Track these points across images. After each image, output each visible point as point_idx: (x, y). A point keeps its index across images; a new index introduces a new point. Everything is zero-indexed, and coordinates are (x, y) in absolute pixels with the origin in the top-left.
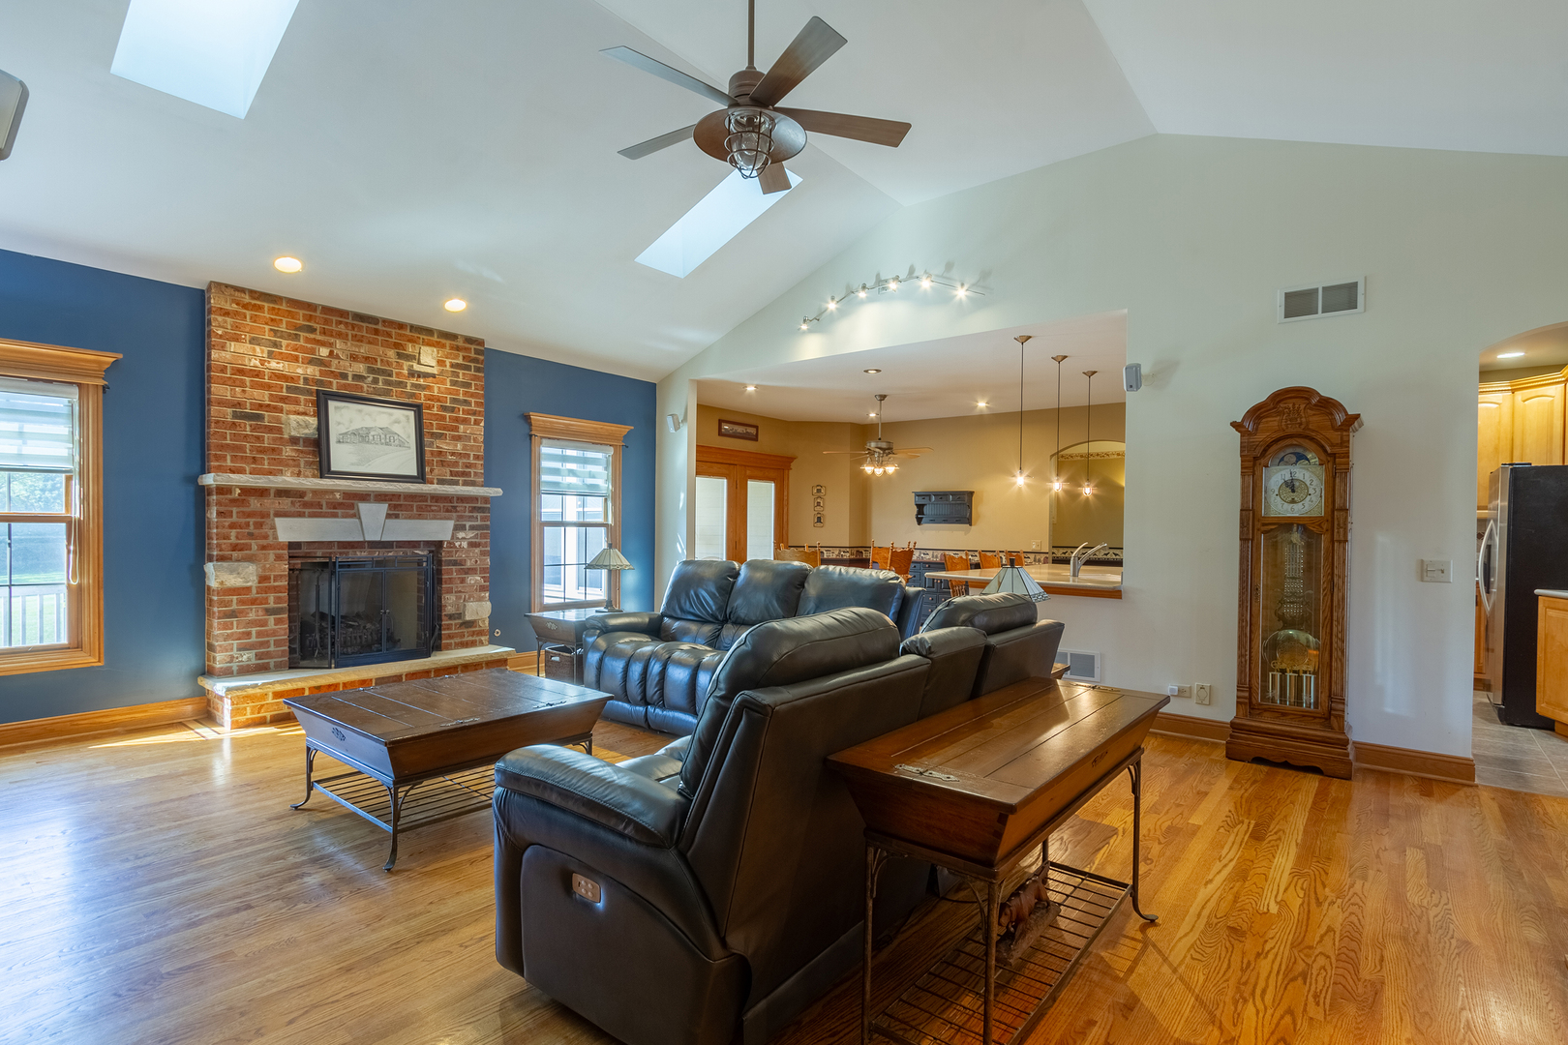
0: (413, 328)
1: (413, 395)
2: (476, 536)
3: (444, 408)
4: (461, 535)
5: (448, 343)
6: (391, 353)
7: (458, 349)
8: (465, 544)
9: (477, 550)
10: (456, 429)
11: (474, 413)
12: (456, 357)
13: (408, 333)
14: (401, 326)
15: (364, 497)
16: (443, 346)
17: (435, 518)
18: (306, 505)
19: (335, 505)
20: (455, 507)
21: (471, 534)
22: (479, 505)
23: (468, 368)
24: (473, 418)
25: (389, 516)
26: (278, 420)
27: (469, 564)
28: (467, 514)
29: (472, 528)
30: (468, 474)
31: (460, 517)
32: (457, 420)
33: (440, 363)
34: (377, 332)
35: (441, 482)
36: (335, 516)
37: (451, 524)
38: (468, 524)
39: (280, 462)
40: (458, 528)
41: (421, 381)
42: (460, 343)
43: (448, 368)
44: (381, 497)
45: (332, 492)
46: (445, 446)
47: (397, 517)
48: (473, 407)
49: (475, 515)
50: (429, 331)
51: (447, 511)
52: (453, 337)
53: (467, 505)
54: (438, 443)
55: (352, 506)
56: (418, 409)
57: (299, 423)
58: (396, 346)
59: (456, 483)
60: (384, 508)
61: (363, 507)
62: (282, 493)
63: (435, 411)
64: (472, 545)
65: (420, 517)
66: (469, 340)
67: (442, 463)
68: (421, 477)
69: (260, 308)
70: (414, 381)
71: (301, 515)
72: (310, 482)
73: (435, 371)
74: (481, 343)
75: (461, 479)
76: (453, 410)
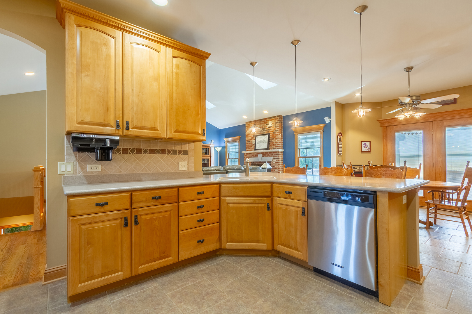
0: (269, 118)
1: (268, 132)
2: (277, 161)
3: (274, 133)
4: (274, 160)
5: (274, 118)
6: (265, 125)
7: (276, 119)
8: (275, 162)
9: (277, 164)
10: (276, 137)
11: (279, 132)
12: (276, 121)
13: (268, 119)
14: (266, 119)
15: (259, 153)
16: (273, 120)
17: (269, 157)
18: (253, 155)
19: (256, 155)
20: (273, 154)
21: (276, 160)
22: (277, 153)
23: (278, 123)
24: (279, 134)
25: (262, 157)
26: (252, 141)
27: (276, 167)
28: (275, 156)
29: (276, 159)
30: (278, 146)
31: (274, 157)
32: (276, 135)
33: (273, 123)
34: (263, 122)
35: (273, 149)
36: (255, 157)
37: (272, 158)
38: (275, 158)
39: (252, 148)
40: (274, 159)
41: (270, 128)
42: (276, 118)
43: (274, 124)
44: (261, 153)
45: (255, 153)
46: (274, 141)
47: (264, 157)
48: (279, 131)
49: (276, 156)
50: (271, 118)
51: (271, 155)
52: (275, 117)
53: (275, 154)
54: (273, 141)
55: (257, 155)
56: (269, 134)
57: (253, 141)
58: (266, 123)
59: (276, 149)
60: (261, 155)
61: (259, 155)
62: (250, 154)
63: (272, 134)
64: (276, 162)
65: (267, 157)
66: (278, 116)
67: (273, 145)
68: (268, 148)
69: (250, 124)
70: (269, 129)
71: (252, 157)
72: (253, 151)
73: (271, 126)
74: (281, 116)
75: (277, 148)
76: (275, 133)
